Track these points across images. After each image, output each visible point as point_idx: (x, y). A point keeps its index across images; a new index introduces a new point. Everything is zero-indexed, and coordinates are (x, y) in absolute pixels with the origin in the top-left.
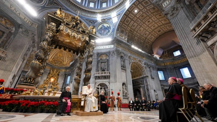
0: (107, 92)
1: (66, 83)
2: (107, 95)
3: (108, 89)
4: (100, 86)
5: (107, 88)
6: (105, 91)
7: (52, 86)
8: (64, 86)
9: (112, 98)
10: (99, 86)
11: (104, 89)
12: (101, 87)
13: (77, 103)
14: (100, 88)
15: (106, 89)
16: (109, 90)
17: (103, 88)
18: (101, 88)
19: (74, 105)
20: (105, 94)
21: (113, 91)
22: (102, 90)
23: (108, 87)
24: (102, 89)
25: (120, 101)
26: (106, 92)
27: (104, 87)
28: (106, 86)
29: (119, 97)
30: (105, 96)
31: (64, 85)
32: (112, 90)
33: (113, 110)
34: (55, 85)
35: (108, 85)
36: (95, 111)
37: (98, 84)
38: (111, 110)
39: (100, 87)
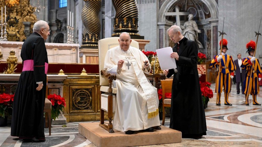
0: (209, 31)
1: (59, 4)
2: (209, 40)
3: (210, 20)
4: (177, 10)
5: (208, 16)
6: (200, 26)
7: (18, 17)
8: (54, 14)
9: (223, 64)
10: (174, 11)
11: (194, 19)
12: (182, 14)
13: (91, 93)
14: (178, 19)
15: (204, 21)
16: (214, 24)
17: (191, 16)
18: (184, 19)
19: (82, 99)
20: (200, 37)
21: (225, 37)
22: (186, 24)
23: (212, 12)
24: (187, 20)
25: (255, 75)
26: (202, 31)
27: (193, 13)
28: (202, 10)
29: (252, 59)
30: (200, 46)
31: (54, 11)
32: (222, 34)
33: (227, 104)
34: (25, 13)
35: (212, 5)
36: (148, 130)
37: (170, 4)
38: (219, 104)
39: (178, 14)
